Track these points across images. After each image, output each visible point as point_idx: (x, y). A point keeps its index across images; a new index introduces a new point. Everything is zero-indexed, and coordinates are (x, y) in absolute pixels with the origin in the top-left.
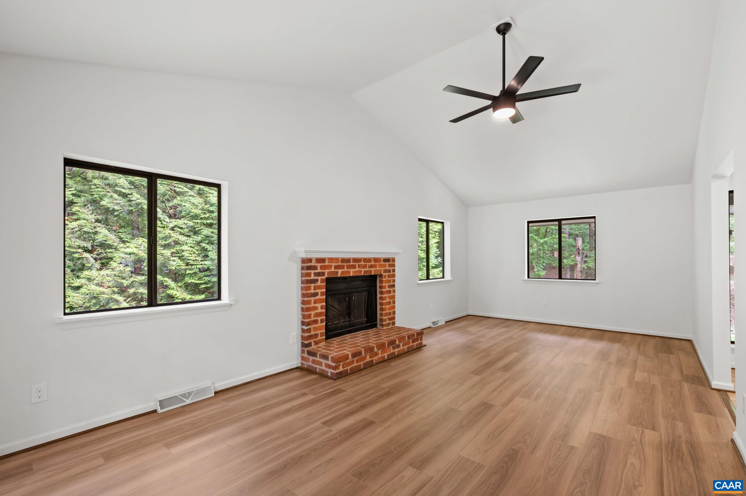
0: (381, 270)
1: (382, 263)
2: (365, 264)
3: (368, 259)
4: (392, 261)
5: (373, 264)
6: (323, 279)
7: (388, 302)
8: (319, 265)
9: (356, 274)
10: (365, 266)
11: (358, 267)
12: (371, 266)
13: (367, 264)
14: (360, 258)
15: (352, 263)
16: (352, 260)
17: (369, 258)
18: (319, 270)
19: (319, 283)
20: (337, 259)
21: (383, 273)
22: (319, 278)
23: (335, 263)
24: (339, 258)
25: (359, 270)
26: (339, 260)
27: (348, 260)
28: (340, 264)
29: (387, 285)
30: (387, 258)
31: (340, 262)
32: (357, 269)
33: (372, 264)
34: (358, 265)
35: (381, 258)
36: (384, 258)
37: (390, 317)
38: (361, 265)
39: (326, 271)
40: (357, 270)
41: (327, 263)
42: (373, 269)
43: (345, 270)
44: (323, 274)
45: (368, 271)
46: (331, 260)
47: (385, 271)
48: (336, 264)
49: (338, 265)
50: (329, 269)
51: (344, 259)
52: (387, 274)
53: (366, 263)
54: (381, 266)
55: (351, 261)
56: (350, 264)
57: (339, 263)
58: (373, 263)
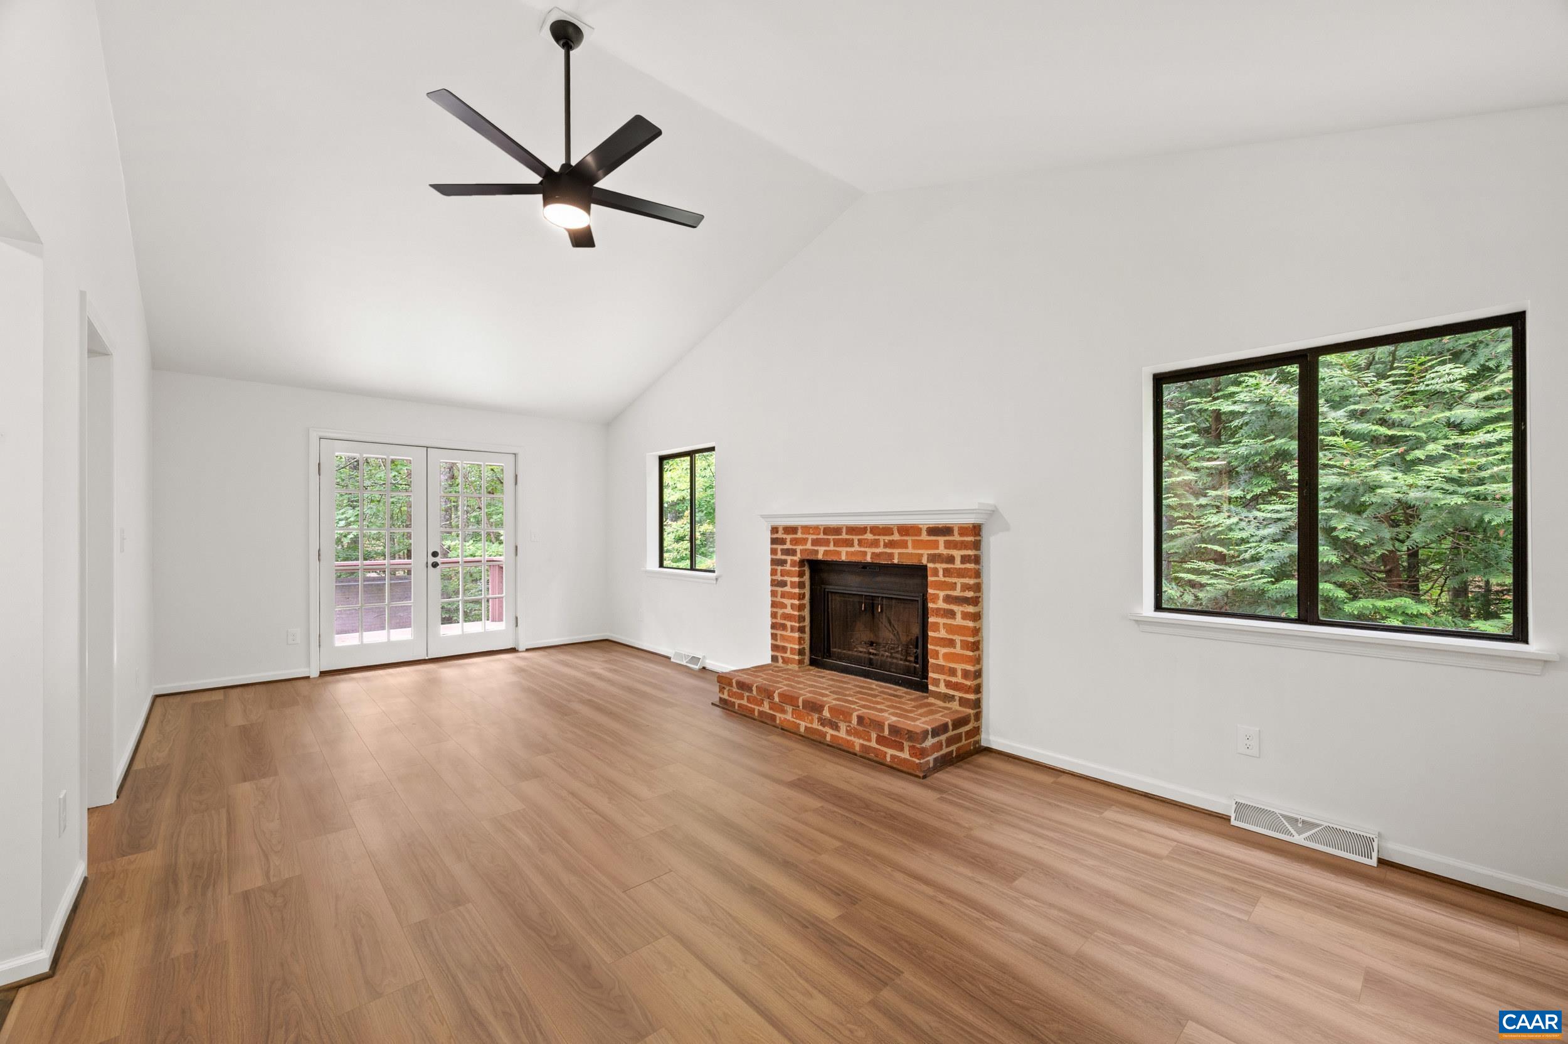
0: (921, 555)
1: (924, 536)
2: (875, 539)
3: (883, 528)
4: (959, 534)
5: (895, 539)
6: (795, 561)
7: (942, 638)
8: (789, 537)
9: (854, 559)
10: (875, 543)
11: (858, 544)
12: (891, 544)
13: (881, 538)
14: (862, 526)
15: (844, 536)
16: (844, 530)
17: (884, 526)
18: (788, 546)
19: (788, 567)
20: (816, 529)
21: (928, 562)
22: (789, 558)
23: (812, 534)
24: (820, 527)
25: (861, 551)
26: (820, 529)
27: (837, 530)
28: (821, 536)
29: (942, 594)
30: (940, 526)
31: (822, 534)
32: (856, 548)
33: (893, 540)
34: (859, 540)
35: (921, 526)
36: (931, 526)
37: (954, 680)
38: (864, 539)
39: (799, 548)
40: (857, 549)
41: (799, 535)
42: (896, 551)
43: (832, 548)
44: (793, 552)
45: (881, 554)
46: (806, 529)
47: (933, 558)
48: (815, 537)
49: (817, 539)
50: (802, 545)
51: (830, 528)
52: (940, 567)
53: (877, 537)
54: (918, 544)
55: (842, 532)
56: (840, 537)
57: (819, 534)
58: (896, 537)
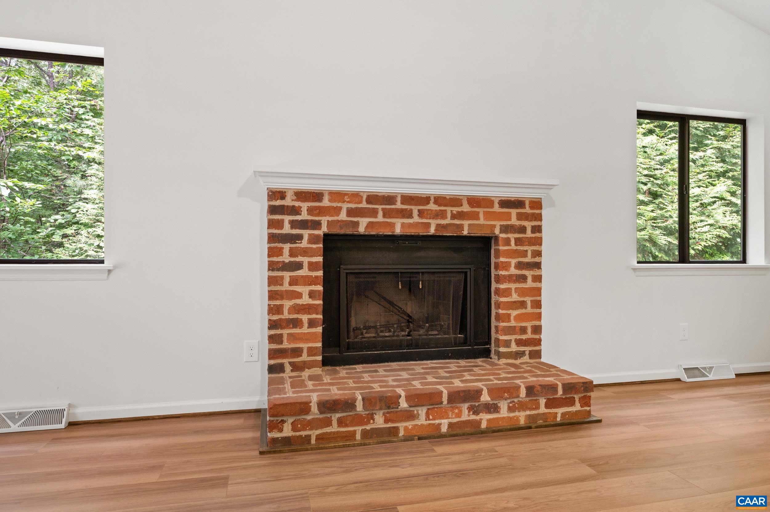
0: (494, 226)
1: (497, 208)
2: (440, 210)
3: (450, 198)
4: (530, 207)
5: (465, 210)
6: (318, 236)
7: (515, 302)
8: (305, 206)
9: (412, 231)
10: (441, 215)
11: (418, 215)
12: (461, 215)
13: (449, 209)
14: (425, 196)
15: (399, 205)
16: (399, 199)
17: (452, 197)
18: (304, 216)
19: (304, 244)
20: (356, 196)
21: (500, 233)
22: (306, 233)
23: (348, 202)
24: (361, 194)
25: (422, 223)
26: (362, 197)
27: (389, 199)
28: (364, 205)
29: (513, 262)
30: (513, 199)
31: (364, 202)
32: (416, 219)
33: (462, 211)
34: (419, 211)
35: (493, 199)
36: (503, 199)
37: (524, 337)
38: (426, 210)
39: (324, 220)
40: (417, 221)
41: (326, 202)
42: (466, 223)
43: (380, 218)
44: (317, 225)
45: (448, 225)
46: (337, 196)
47: (505, 229)
48: (353, 206)
49: (356, 208)
50: (332, 216)
51: (377, 196)
52: (512, 236)
53: (443, 208)
54: (489, 216)
55: (396, 201)
56: (393, 207)
57: (360, 202)
58: (466, 208)
